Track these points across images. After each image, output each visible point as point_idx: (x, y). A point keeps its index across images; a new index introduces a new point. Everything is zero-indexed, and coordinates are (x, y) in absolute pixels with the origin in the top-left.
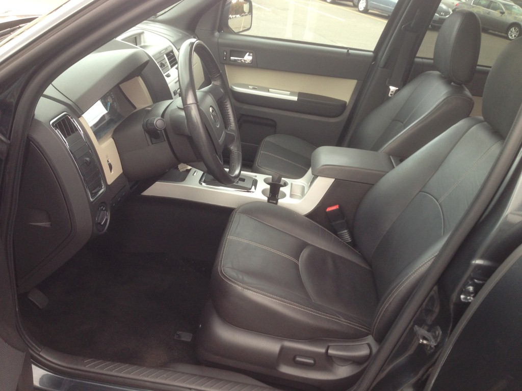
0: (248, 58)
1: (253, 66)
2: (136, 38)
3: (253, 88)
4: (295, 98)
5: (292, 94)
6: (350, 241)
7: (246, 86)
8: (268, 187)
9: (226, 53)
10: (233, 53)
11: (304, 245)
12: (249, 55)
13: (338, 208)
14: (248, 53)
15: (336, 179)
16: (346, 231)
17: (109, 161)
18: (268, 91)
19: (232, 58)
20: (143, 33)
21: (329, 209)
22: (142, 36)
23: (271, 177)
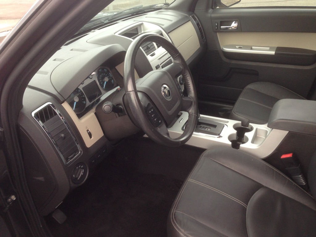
0: (234, 25)
1: (238, 30)
2: (137, 28)
3: (239, 47)
4: (273, 53)
5: (271, 49)
6: (305, 184)
7: (234, 47)
8: (235, 132)
9: (217, 24)
10: (222, 23)
11: (259, 186)
12: (235, 23)
13: (291, 156)
14: (234, 22)
15: (289, 132)
16: (300, 176)
17: (89, 130)
18: (251, 49)
19: (221, 27)
20: (142, 24)
21: (284, 156)
22: (142, 26)
23: (240, 122)
